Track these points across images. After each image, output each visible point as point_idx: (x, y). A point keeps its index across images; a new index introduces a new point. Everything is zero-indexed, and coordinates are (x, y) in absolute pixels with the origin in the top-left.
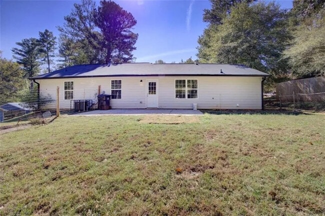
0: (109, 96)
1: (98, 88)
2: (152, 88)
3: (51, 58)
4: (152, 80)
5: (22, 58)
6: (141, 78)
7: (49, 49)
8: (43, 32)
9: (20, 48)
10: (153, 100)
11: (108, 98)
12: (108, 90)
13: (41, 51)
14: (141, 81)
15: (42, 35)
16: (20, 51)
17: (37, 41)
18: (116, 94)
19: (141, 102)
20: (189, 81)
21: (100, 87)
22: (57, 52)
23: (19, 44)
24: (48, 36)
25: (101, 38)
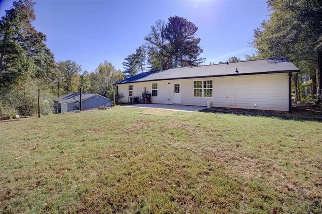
0: (150, 95)
1: (144, 89)
2: (177, 88)
3: (143, 66)
4: (177, 82)
5: (128, 68)
6: (169, 81)
7: (142, 60)
8: (138, 48)
9: (127, 61)
10: (177, 98)
11: (148, 96)
12: (150, 91)
13: (137, 62)
14: (169, 83)
15: (138, 51)
16: (127, 63)
17: (135, 56)
18: (155, 93)
19: (169, 99)
20: (205, 82)
21: (145, 88)
22: (146, 61)
23: (126, 59)
24: (141, 51)
25: (170, 48)
